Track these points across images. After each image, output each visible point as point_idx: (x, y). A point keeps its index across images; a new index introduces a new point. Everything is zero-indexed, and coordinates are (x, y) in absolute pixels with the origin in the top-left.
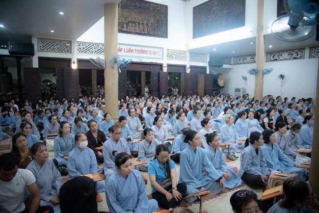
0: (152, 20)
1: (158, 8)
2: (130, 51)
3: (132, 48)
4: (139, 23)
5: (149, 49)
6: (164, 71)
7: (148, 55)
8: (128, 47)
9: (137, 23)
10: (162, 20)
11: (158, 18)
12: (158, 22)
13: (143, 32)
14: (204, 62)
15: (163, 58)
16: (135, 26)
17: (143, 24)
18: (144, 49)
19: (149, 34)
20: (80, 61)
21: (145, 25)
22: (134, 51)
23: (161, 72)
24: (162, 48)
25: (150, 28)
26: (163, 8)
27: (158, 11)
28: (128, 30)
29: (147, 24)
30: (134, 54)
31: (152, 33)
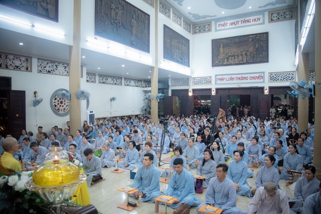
0: (251, 49)
1: (257, 38)
2: (232, 79)
3: (233, 76)
4: (238, 56)
5: (249, 76)
7: (249, 81)
8: (229, 76)
9: (236, 56)
10: (262, 47)
11: (257, 46)
12: (257, 50)
13: (242, 62)
15: (264, 82)
16: (235, 59)
17: (242, 55)
18: (244, 76)
19: (248, 63)
20: (194, 90)
21: (244, 56)
22: (235, 79)
23: (261, 94)
24: (264, 73)
25: (249, 57)
26: (263, 36)
27: (258, 40)
28: (228, 63)
29: (246, 54)
30: (235, 81)
31: (251, 61)
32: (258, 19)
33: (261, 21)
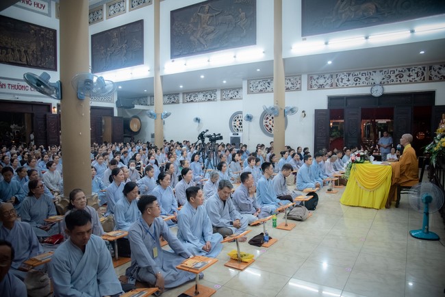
0: (34, 46)
1: (42, 32)
2: (1, 85)
3: (4, 82)
4: (13, 50)
6: (53, 113)
7: (29, 93)
9: (10, 50)
10: (48, 47)
11: (42, 44)
12: (42, 50)
13: (20, 62)
14: (110, 102)
16: (7, 53)
17: (19, 51)
18: (22, 84)
19: (28, 65)
21: (23, 53)
22: (7, 86)
23: (48, 114)
25: (31, 57)
26: (49, 33)
27: (43, 35)
29: (26, 52)
30: (7, 90)
31: (34, 63)
32: (42, 5)
33: (46, 10)
